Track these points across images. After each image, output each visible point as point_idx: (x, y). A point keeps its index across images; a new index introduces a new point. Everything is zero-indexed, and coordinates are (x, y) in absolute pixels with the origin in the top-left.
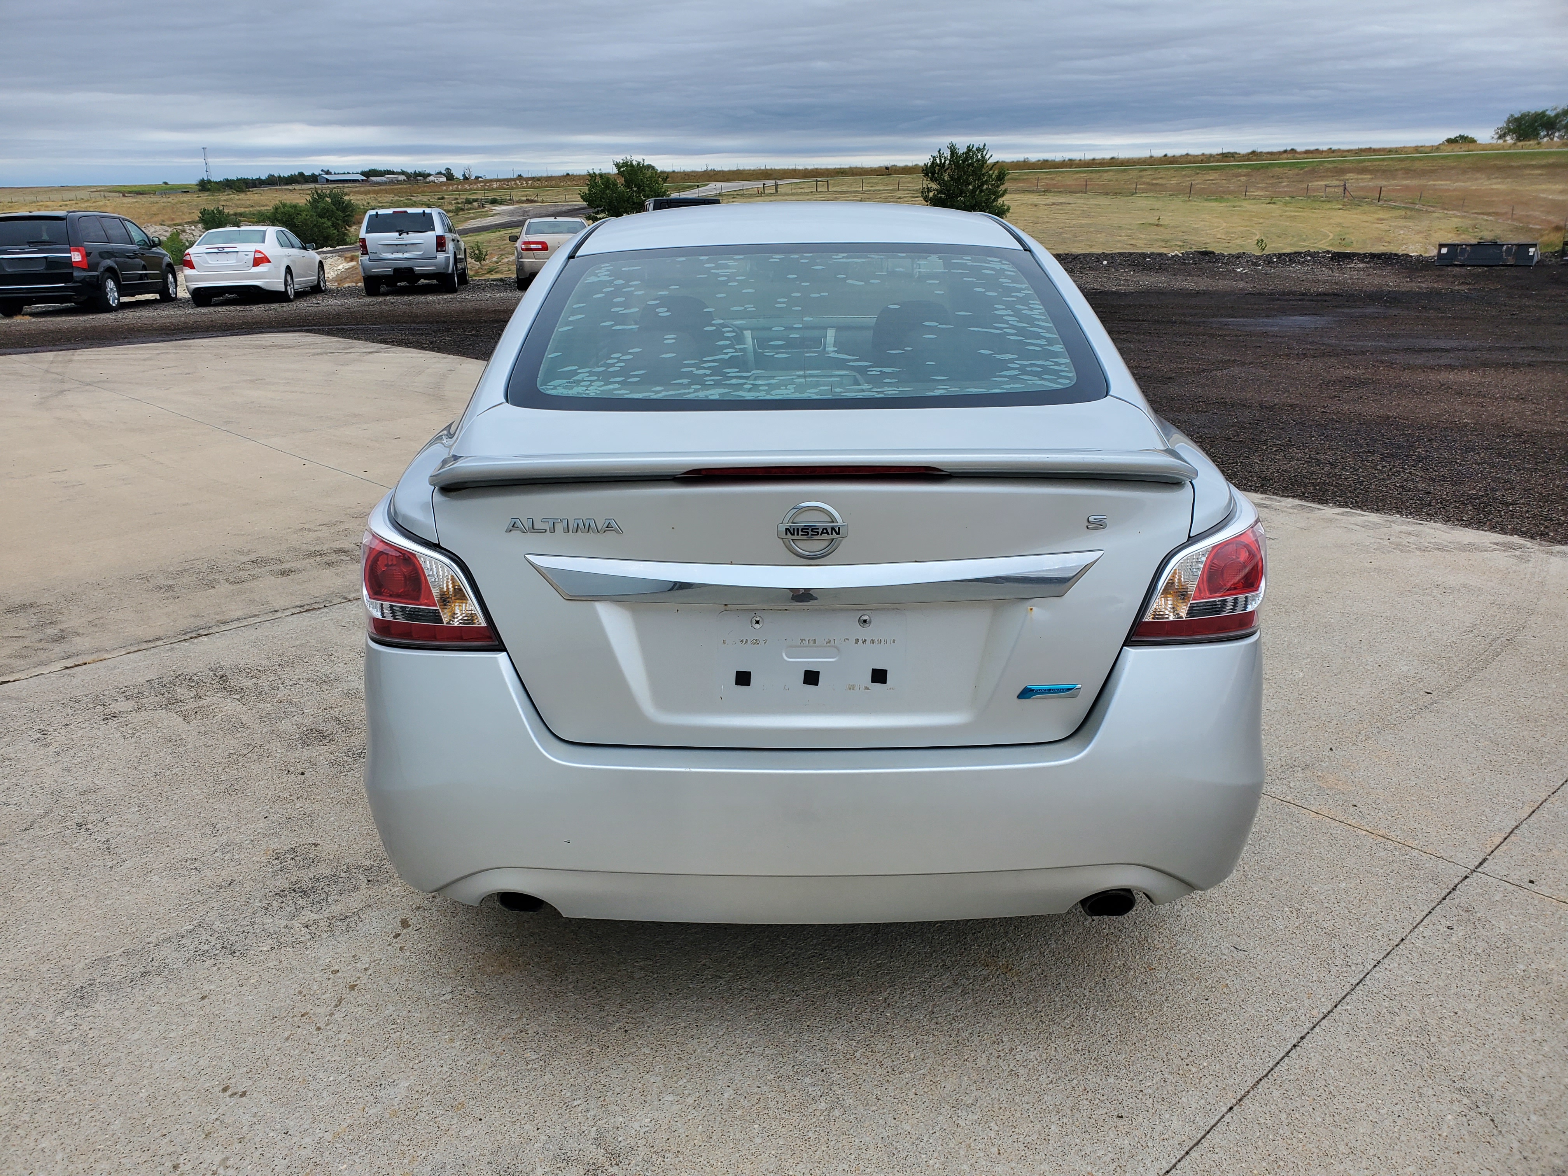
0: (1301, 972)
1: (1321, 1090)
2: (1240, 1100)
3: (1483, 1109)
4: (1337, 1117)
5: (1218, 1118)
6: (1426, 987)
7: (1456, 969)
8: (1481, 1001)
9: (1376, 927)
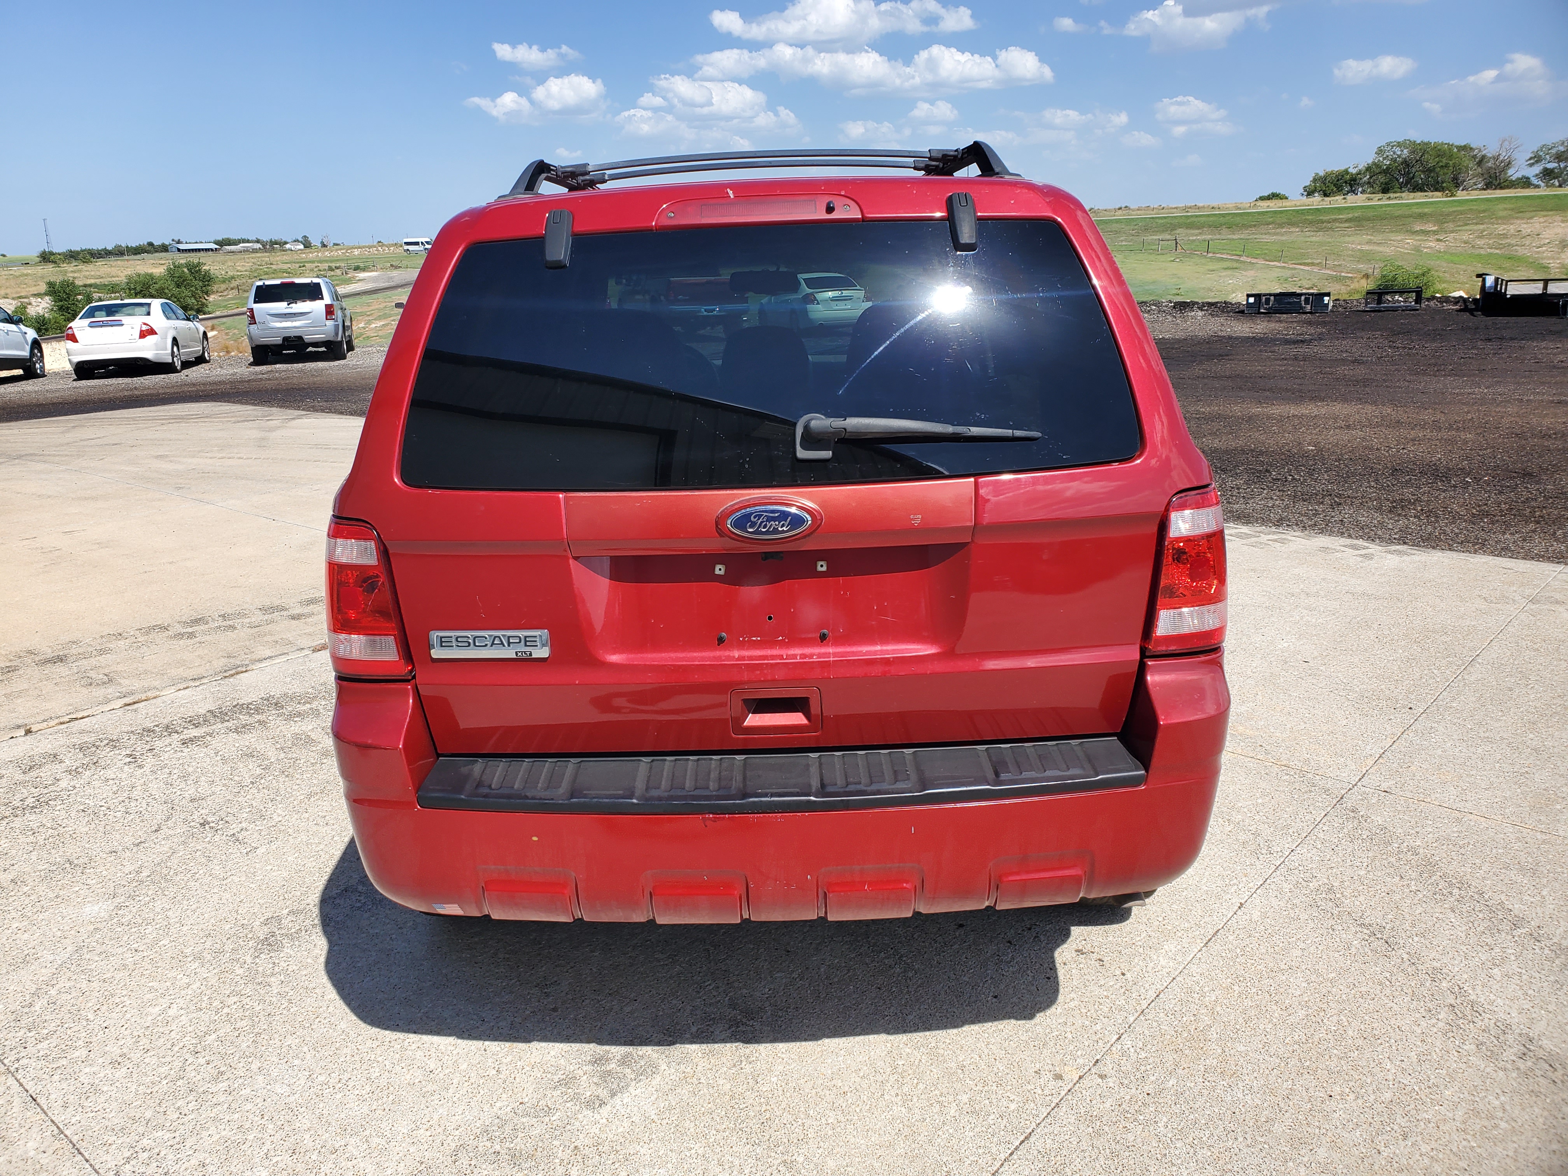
0: (1237, 861)
1: (1262, 933)
2: (1207, 943)
3: (1379, 936)
4: (1276, 948)
5: (1192, 956)
6: (1329, 863)
7: (1349, 850)
8: (1369, 868)
9: (1288, 827)
